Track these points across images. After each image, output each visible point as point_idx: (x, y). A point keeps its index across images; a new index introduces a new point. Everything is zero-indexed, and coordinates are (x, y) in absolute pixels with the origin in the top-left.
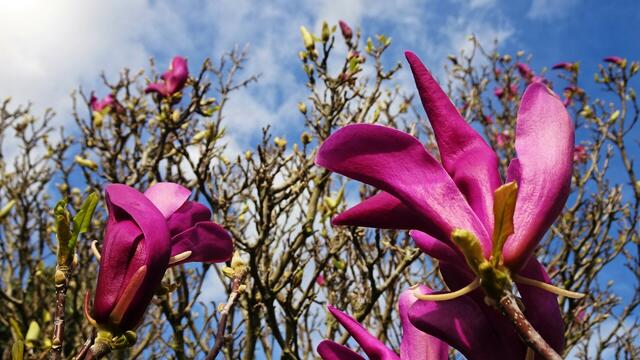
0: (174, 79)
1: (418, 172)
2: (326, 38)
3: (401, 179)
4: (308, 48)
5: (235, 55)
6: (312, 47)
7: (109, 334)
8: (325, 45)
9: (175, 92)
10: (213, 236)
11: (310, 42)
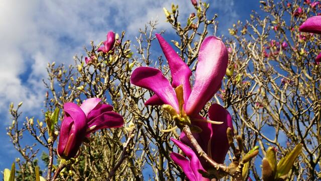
0: (108, 44)
1: (161, 83)
2: (174, 12)
3: (155, 87)
4: (168, 18)
5: (151, 23)
6: (170, 17)
7: (64, 160)
8: (174, 15)
9: (109, 51)
10: (112, 117)
11: (168, 15)
